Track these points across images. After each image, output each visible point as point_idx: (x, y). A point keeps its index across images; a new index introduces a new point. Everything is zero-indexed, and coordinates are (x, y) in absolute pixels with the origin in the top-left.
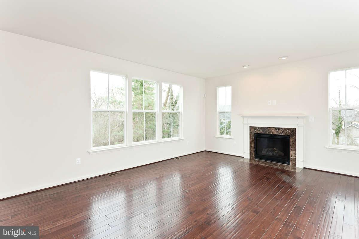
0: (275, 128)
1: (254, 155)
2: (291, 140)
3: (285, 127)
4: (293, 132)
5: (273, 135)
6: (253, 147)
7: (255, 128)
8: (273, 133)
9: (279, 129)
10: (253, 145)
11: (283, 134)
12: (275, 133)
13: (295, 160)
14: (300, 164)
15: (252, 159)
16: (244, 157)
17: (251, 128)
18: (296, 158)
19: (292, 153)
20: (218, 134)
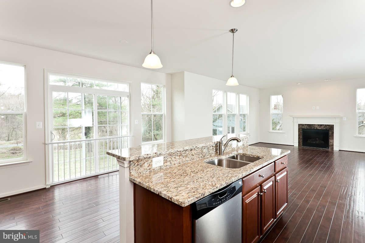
0: (319, 125)
1: (301, 144)
2: (330, 133)
3: (326, 124)
4: (331, 127)
5: (317, 129)
6: (301, 138)
7: (303, 125)
8: (317, 128)
9: (321, 125)
10: (301, 137)
11: (324, 129)
12: (318, 128)
13: (333, 145)
14: (336, 148)
15: (300, 146)
16: (293, 146)
17: (299, 125)
18: (333, 144)
19: (330, 141)
20: (271, 130)
